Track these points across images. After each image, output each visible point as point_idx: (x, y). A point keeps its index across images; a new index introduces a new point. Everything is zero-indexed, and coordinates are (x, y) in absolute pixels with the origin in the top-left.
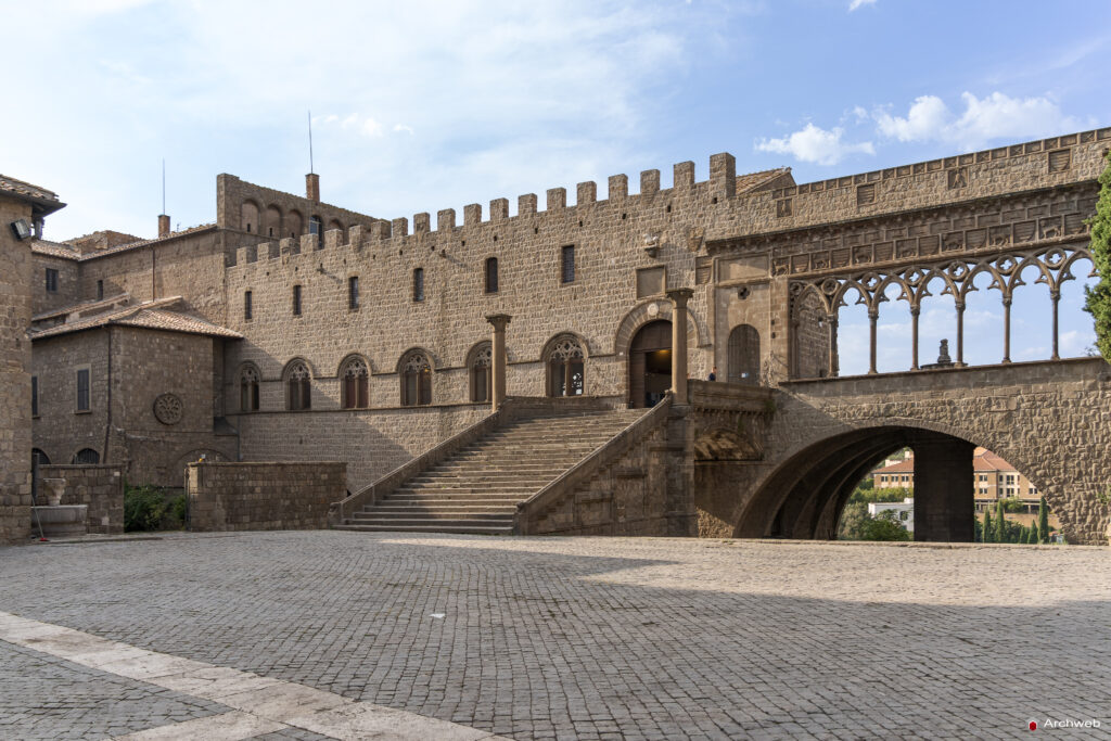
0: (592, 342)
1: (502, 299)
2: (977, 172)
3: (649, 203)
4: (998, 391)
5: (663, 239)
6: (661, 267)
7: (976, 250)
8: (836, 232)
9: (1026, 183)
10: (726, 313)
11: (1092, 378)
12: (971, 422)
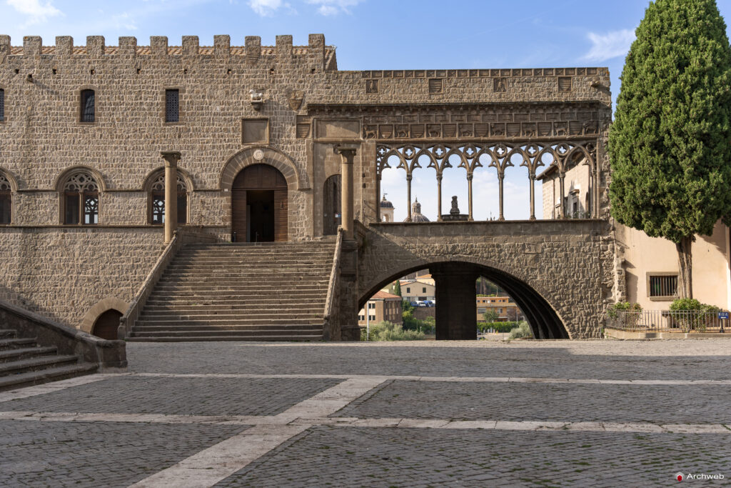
0: (197, 177)
1: (99, 130)
2: (513, 82)
3: (253, 64)
4: (530, 239)
5: (267, 96)
6: (266, 119)
7: (514, 138)
8: (414, 111)
9: (544, 96)
10: (323, 164)
11: (587, 233)
12: (512, 260)
